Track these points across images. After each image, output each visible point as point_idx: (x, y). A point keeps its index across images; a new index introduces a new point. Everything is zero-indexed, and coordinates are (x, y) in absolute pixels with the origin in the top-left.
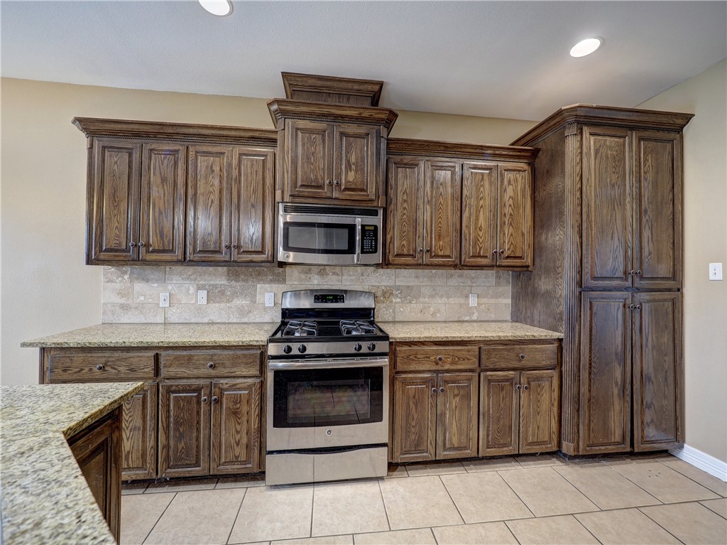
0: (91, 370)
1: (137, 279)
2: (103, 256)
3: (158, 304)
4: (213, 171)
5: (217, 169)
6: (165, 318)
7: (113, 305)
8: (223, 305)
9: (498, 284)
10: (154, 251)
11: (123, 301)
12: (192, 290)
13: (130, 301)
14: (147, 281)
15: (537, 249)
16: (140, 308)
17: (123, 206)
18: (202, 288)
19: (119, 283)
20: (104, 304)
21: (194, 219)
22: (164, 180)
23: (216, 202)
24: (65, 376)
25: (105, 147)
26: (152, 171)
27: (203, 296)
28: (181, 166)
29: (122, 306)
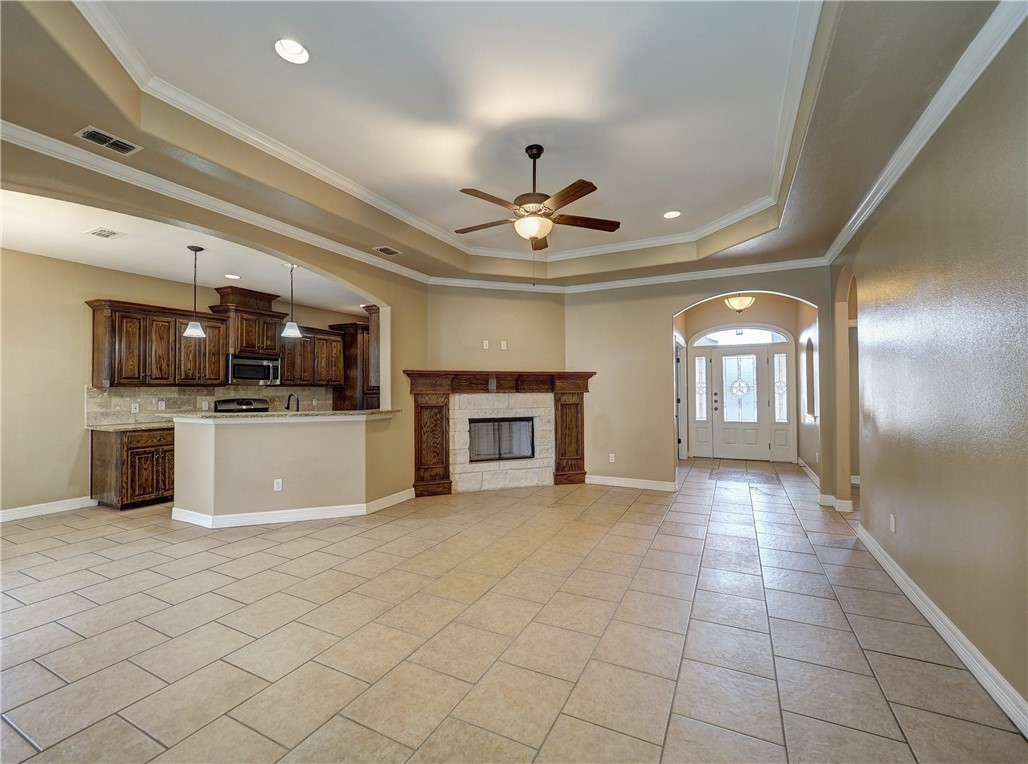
0: (152, 441)
1: (114, 395)
2: (122, 381)
3: (131, 411)
6: (137, 420)
7: (96, 413)
8: (175, 410)
9: (326, 393)
10: (156, 379)
11: (102, 410)
12: (154, 401)
13: (109, 411)
14: (122, 396)
15: (347, 378)
16: (117, 414)
17: (136, 353)
18: (161, 400)
19: (103, 397)
20: (88, 413)
21: (180, 361)
22: (161, 338)
23: (193, 352)
24: (139, 445)
25: (122, 317)
26: (154, 333)
27: (162, 405)
28: (172, 331)
29: (103, 414)
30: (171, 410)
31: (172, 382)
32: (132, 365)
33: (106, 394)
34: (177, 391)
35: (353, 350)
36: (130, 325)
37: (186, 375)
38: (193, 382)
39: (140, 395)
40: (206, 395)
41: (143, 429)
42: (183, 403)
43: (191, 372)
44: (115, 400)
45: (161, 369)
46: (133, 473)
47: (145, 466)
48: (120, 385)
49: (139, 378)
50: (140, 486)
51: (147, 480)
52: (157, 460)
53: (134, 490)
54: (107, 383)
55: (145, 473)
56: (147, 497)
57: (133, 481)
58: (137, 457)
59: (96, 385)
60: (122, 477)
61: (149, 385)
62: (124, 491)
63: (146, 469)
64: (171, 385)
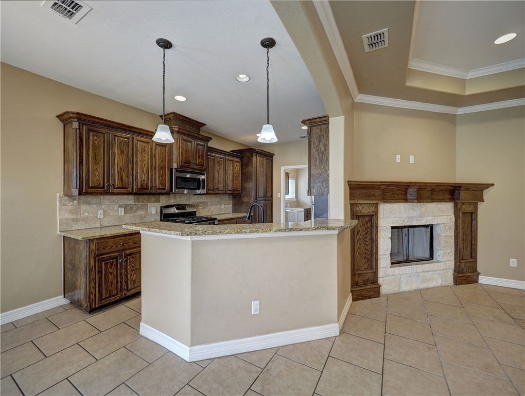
1: (83, 203)
2: (90, 190)
3: (97, 217)
4: (145, 150)
5: (146, 149)
6: (101, 224)
7: (67, 219)
8: (132, 215)
9: (229, 200)
10: (118, 188)
11: (74, 217)
12: (116, 208)
13: (78, 217)
14: (90, 204)
15: (243, 188)
16: (85, 220)
17: (101, 164)
18: (121, 206)
19: (70, 205)
20: (60, 219)
21: (137, 173)
22: (122, 152)
23: (146, 165)
24: (105, 251)
25: (89, 130)
26: (116, 147)
27: (121, 211)
28: (130, 146)
29: (73, 220)
30: (129, 215)
31: (131, 191)
32: (97, 175)
33: (75, 202)
34: (133, 198)
35: (250, 168)
36: (96, 138)
37: (142, 185)
38: (147, 191)
39: (104, 203)
40: (154, 202)
41: (108, 236)
42: (138, 209)
43: (145, 183)
44: (84, 207)
45: (122, 180)
46: (100, 278)
47: (111, 271)
48: (87, 193)
49: (103, 187)
50: (107, 289)
51: (112, 283)
52: (121, 264)
53: (101, 295)
54: (75, 192)
55: (110, 277)
56: (112, 299)
57: (100, 285)
58: (103, 263)
59: (68, 194)
60: (90, 282)
61: (113, 194)
62: (92, 296)
63: (111, 273)
64: (129, 194)
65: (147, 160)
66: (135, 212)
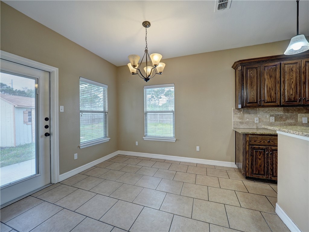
0: (264, 142)
1: (246, 113)
2: (248, 105)
3: (254, 122)
4: (292, 70)
5: (294, 69)
6: (257, 127)
7: (237, 122)
8: (281, 122)
10: (267, 102)
11: (240, 121)
12: (268, 117)
13: (243, 121)
14: (250, 114)
16: (247, 123)
17: (255, 88)
18: (271, 116)
19: (239, 114)
20: (234, 122)
21: (284, 89)
22: (271, 77)
23: (294, 82)
24: (255, 143)
25: (247, 69)
26: (266, 74)
27: (272, 119)
28: (278, 70)
29: (240, 122)
30: (279, 122)
31: (278, 104)
32: (253, 95)
33: (241, 112)
34: (283, 110)
36: (252, 72)
37: (289, 99)
38: (295, 103)
39: (259, 113)
40: (305, 113)
41: (258, 134)
42: (287, 118)
43: (293, 96)
44: (246, 116)
45: (271, 96)
46: (252, 160)
47: (260, 157)
48: (246, 107)
49: (257, 102)
50: (256, 168)
51: (260, 166)
52: (268, 155)
53: (253, 171)
54: (240, 106)
55: (259, 161)
56: (261, 177)
57: (252, 164)
58: (254, 151)
59: (237, 108)
60: (246, 160)
61: (263, 106)
62: (247, 169)
63: (260, 159)
64: (278, 106)
65: (294, 78)
66: (284, 121)
